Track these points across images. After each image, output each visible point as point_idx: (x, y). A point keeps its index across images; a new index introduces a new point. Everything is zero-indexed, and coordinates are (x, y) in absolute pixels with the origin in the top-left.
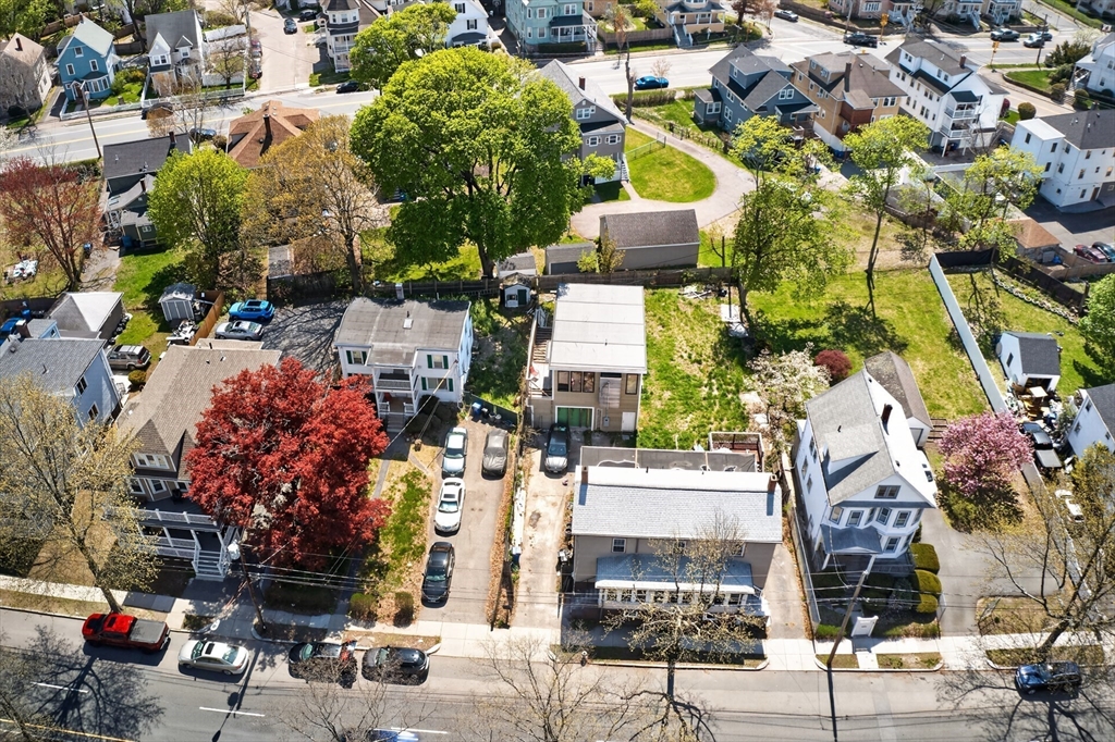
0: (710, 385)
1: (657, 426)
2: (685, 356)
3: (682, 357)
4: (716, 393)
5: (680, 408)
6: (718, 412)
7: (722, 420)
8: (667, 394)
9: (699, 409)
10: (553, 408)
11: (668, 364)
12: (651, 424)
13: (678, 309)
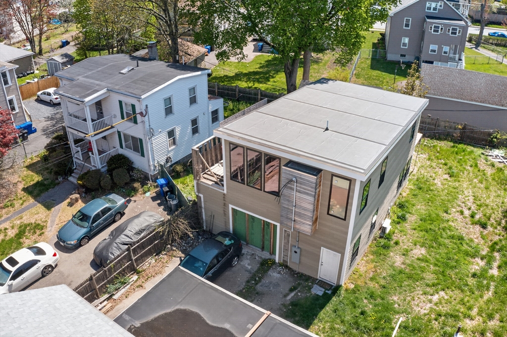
0: (489, 259)
1: (379, 291)
2: (467, 213)
3: (462, 213)
4: (495, 272)
5: (430, 277)
6: (489, 301)
7: (490, 317)
8: (419, 252)
9: (460, 288)
10: (225, 205)
11: (438, 215)
12: (372, 285)
13: (476, 166)
